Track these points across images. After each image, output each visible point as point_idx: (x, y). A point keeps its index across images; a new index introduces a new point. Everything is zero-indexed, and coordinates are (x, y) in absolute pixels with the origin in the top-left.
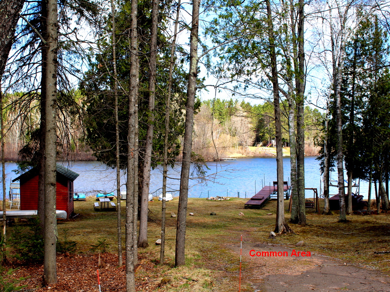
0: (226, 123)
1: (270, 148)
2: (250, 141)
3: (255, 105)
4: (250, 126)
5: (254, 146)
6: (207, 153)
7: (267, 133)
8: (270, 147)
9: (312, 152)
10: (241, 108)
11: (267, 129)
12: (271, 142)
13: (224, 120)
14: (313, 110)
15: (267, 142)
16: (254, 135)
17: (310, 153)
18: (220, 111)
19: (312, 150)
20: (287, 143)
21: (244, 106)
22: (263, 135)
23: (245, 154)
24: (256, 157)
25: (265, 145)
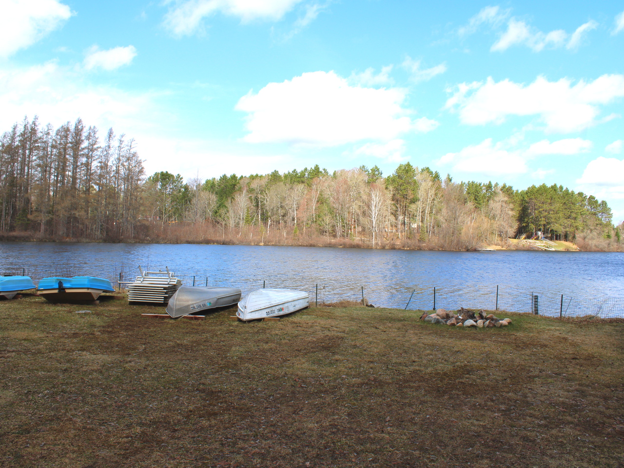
0: (482, 209)
1: (535, 241)
2: (512, 231)
3: (517, 191)
4: (511, 213)
5: (515, 238)
6: (458, 242)
7: (532, 223)
8: (536, 239)
9: (588, 248)
10: (501, 192)
11: (532, 218)
12: (536, 234)
13: (480, 206)
14: (588, 197)
15: (532, 234)
16: (516, 225)
17: (586, 248)
18: (476, 195)
19: (588, 245)
20: (557, 236)
21: (505, 189)
22: (527, 226)
23: (505, 246)
24: (518, 250)
25: (529, 237)
